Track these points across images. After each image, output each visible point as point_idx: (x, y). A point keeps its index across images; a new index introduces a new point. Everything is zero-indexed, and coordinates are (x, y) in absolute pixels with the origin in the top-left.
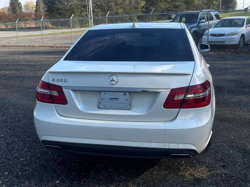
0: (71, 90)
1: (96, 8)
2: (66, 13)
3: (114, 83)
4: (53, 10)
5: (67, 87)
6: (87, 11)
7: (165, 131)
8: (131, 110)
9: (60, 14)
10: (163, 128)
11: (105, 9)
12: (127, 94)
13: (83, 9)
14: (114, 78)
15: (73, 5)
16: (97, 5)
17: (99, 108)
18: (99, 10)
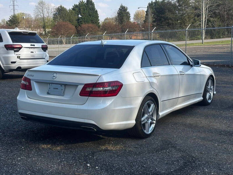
0: (35, 81)
1: (212, 17)
2: (175, 23)
3: (55, 78)
4: (161, 20)
5: (33, 80)
6: (201, 21)
7: (77, 110)
8: (64, 96)
9: (169, 25)
10: (76, 108)
11: (224, 18)
12: (63, 86)
13: (196, 18)
14: (55, 75)
15: (185, 14)
16: (215, 13)
17: (48, 93)
18: (216, 19)
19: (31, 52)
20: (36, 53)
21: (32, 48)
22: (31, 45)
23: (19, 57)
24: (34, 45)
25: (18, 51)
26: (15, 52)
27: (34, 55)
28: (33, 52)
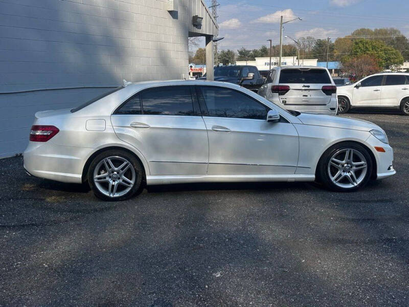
19: (304, 96)
20: (312, 97)
21: (306, 90)
22: (304, 86)
23: (285, 103)
24: (309, 86)
25: (283, 94)
26: (279, 95)
27: (307, 100)
28: (307, 96)
